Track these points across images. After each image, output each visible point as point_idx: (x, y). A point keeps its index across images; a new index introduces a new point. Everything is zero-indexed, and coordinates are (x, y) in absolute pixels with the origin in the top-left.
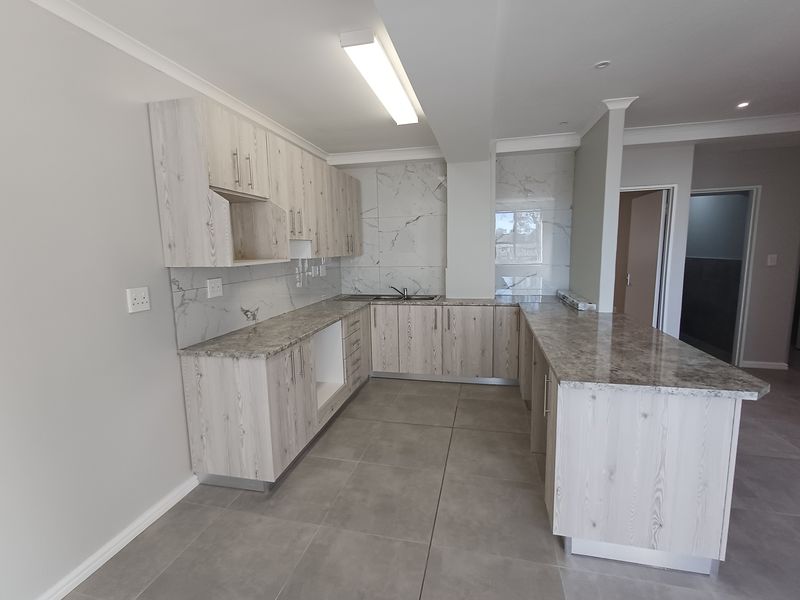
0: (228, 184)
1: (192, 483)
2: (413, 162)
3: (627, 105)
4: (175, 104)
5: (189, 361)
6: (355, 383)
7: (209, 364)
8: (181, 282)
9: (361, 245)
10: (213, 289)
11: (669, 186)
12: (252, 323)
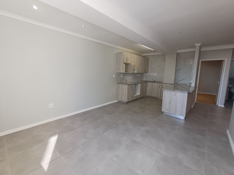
0: (125, 62)
1: (117, 101)
2: (160, 55)
3: (200, 45)
4: (120, 53)
5: (118, 85)
6: (142, 95)
7: (120, 85)
8: (119, 74)
9: (148, 71)
10: (122, 76)
11: (225, 59)
12: (126, 82)
